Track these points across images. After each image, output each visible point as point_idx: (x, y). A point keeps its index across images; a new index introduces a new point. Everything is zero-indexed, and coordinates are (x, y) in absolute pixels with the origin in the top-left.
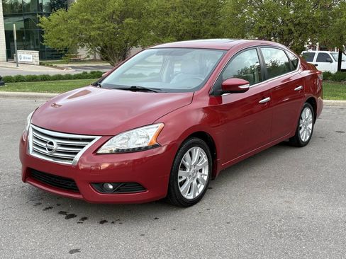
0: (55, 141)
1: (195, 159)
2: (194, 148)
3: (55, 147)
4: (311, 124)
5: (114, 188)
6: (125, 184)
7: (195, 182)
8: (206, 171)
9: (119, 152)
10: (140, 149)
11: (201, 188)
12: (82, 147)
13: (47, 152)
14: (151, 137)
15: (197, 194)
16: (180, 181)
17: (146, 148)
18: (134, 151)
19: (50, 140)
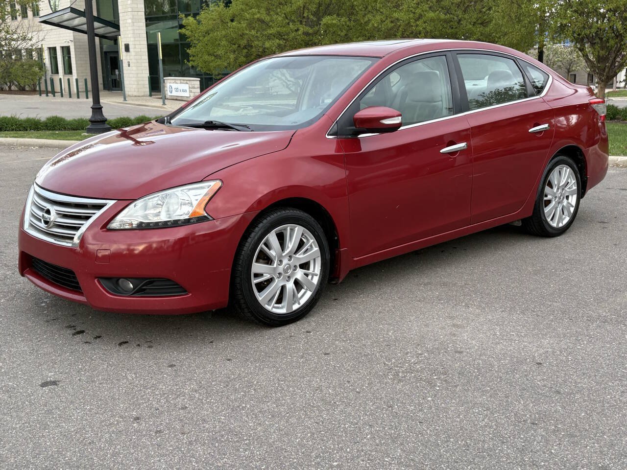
0: (53, 209)
1: (291, 245)
2: (289, 227)
3: (53, 217)
4: (575, 197)
5: (134, 288)
6: (151, 281)
7: (290, 285)
8: (316, 269)
9: (143, 227)
10: (176, 224)
11: (305, 296)
12: (87, 218)
13: (42, 225)
14: (195, 203)
15: (296, 307)
16: (255, 281)
17: (187, 222)
18: (165, 225)
19: (48, 206)
